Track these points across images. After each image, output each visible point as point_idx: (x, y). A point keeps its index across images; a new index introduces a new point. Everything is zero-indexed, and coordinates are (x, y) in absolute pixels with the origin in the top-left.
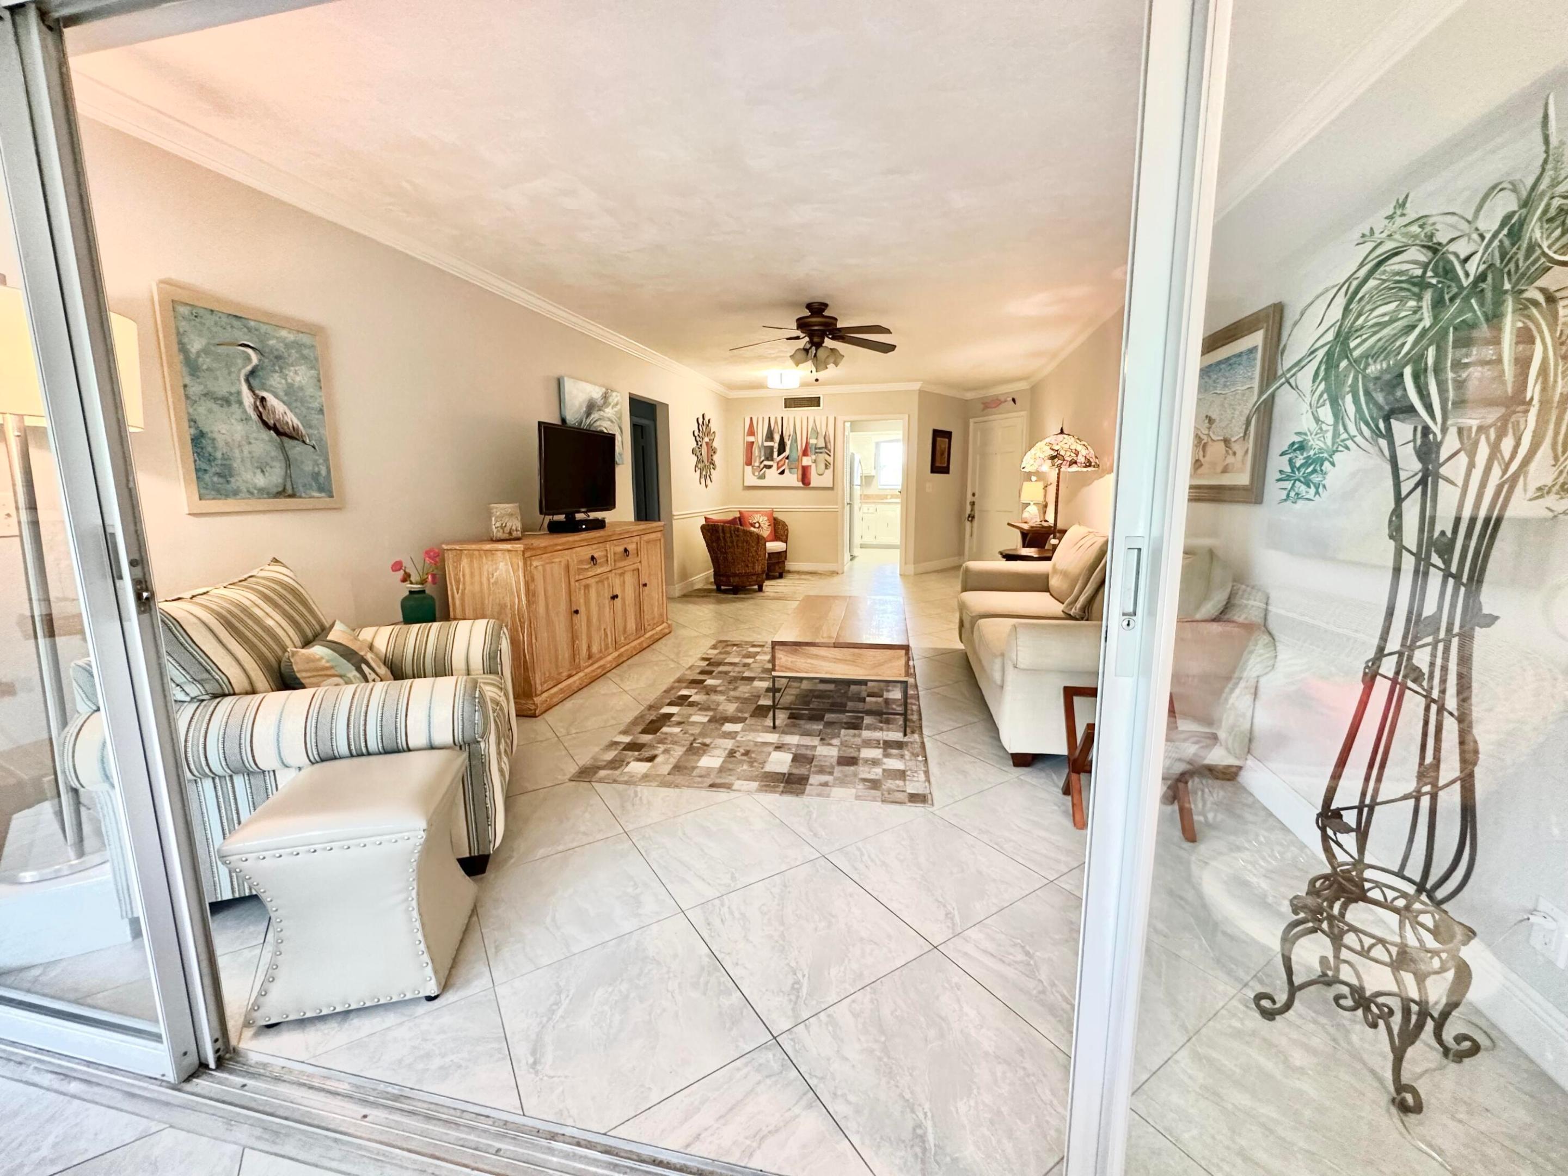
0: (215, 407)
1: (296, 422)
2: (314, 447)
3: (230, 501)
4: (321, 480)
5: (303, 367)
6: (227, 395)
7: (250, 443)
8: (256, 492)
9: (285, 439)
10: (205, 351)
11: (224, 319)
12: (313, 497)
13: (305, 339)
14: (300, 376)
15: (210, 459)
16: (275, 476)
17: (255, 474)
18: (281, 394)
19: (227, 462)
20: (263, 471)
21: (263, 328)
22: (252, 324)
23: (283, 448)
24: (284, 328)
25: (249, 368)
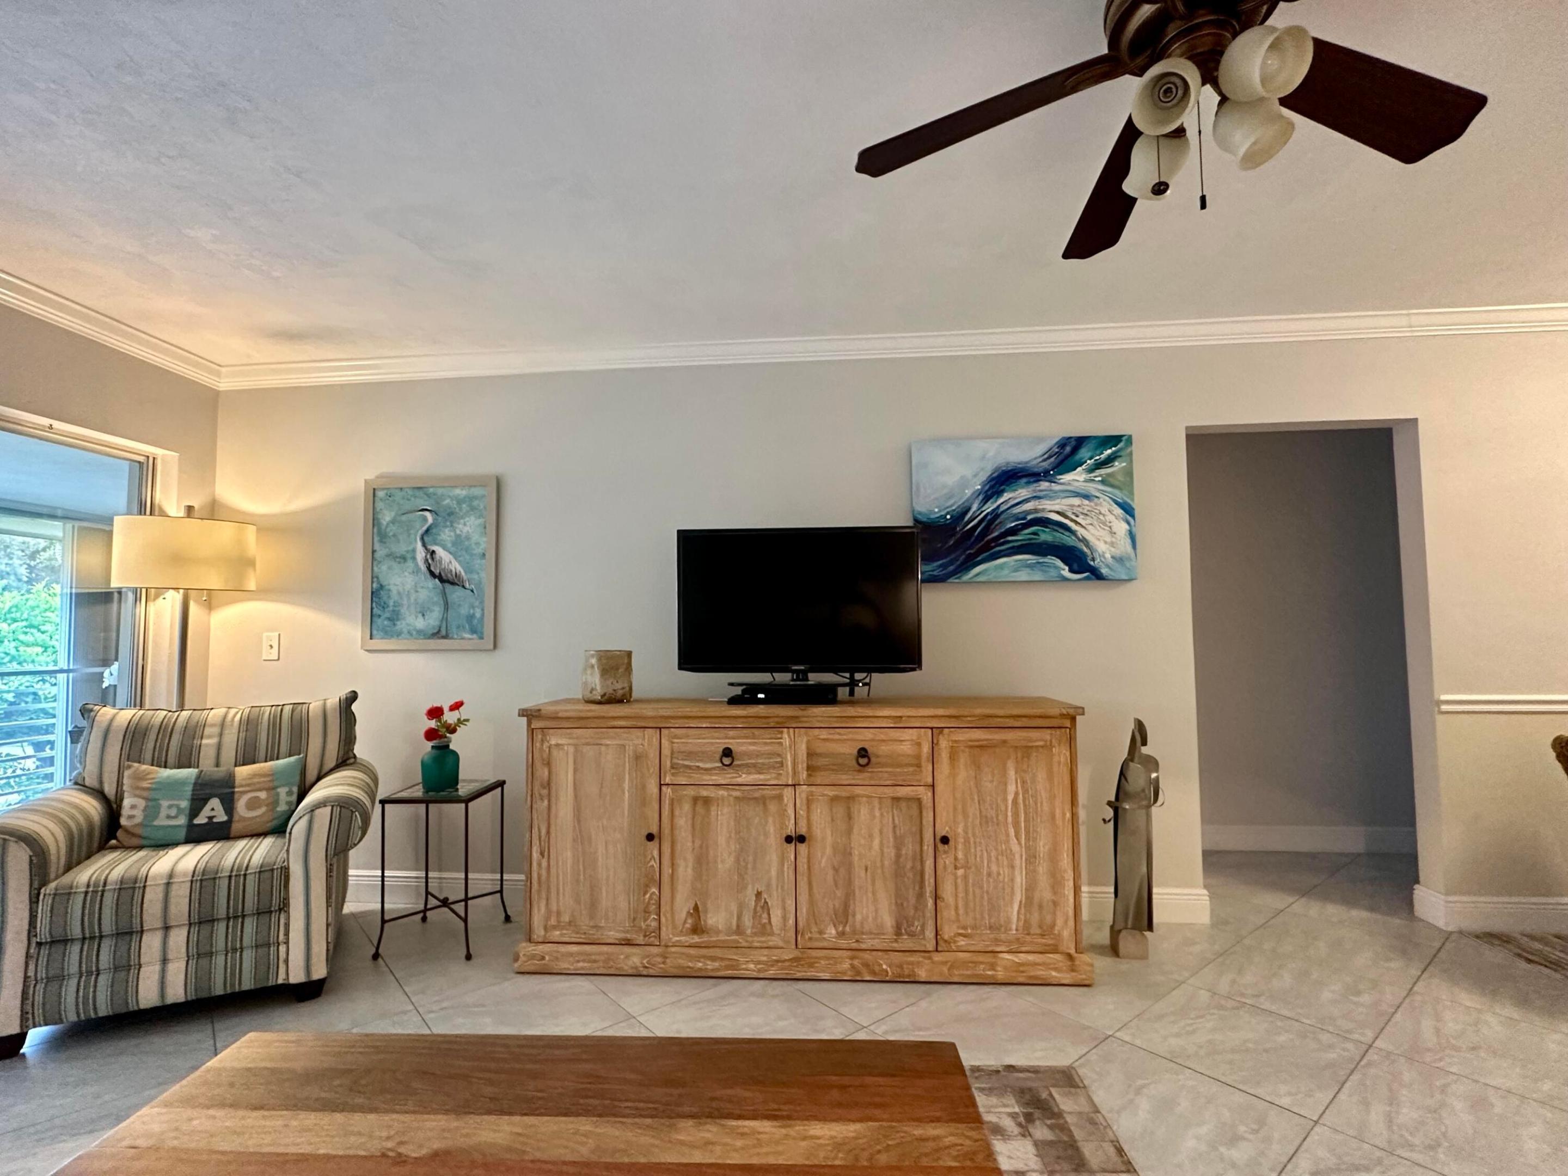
0: (395, 565)
1: (459, 568)
2: (472, 591)
3: (393, 640)
4: (475, 622)
5: (473, 518)
6: (404, 553)
7: (417, 592)
8: (414, 633)
9: (447, 585)
10: (393, 522)
11: (410, 492)
12: (463, 638)
13: (477, 491)
14: (469, 526)
15: (384, 607)
16: (433, 619)
17: (417, 617)
18: (449, 545)
19: (397, 609)
20: (423, 615)
21: (440, 491)
22: (431, 490)
23: (444, 594)
24: (456, 487)
25: (425, 528)
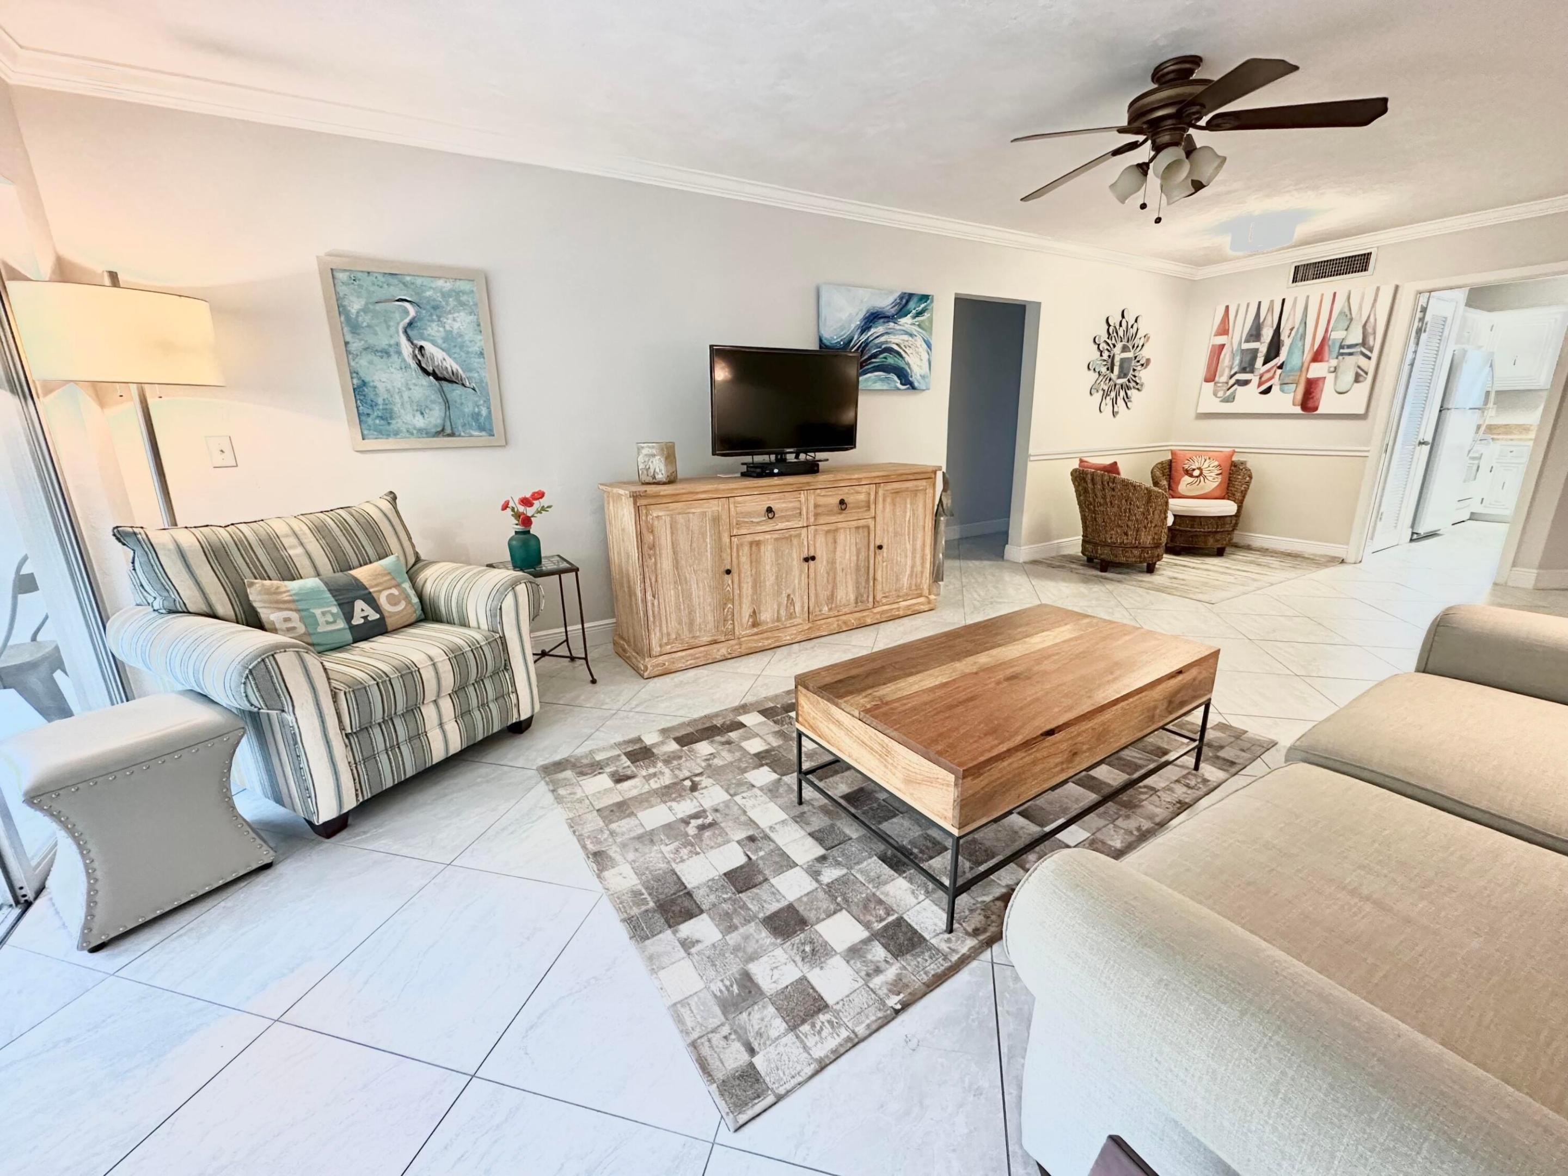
0: (376, 359)
1: (456, 367)
2: (474, 389)
3: (391, 440)
4: (482, 420)
5: (462, 314)
6: (387, 347)
7: (410, 389)
8: (415, 432)
9: (444, 384)
10: (365, 310)
11: (381, 278)
12: (471, 436)
13: (464, 286)
14: (460, 322)
15: (373, 405)
16: (435, 416)
17: (414, 416)
18: (440, 341)
19: (388, 407)
20: (422, 414)
21: (419, 281)
22: (408, 278)
23: (442, 392)
24: (440, 278)
25: (407, 320)
